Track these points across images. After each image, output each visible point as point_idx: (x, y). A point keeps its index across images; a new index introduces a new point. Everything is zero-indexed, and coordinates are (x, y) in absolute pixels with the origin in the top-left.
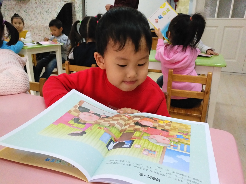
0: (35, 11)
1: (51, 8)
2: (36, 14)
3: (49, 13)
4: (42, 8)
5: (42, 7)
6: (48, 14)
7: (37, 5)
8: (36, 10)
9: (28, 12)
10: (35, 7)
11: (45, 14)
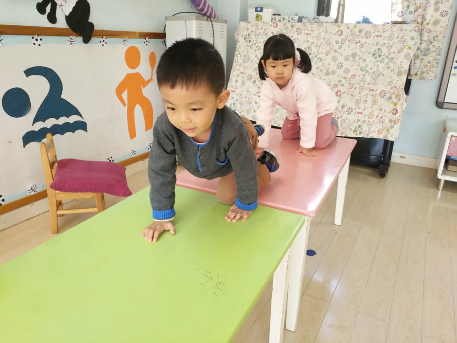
0: (336, 51)
1: (388, 47)
2: (341, 59)
3: (384, 58)
4: (359, 44)
5: (359, 42)
6: (380, 59)
7: (343, 37)
8: (339, 50)
9: (316, 54)
10: (337, 42)
11: (370, 59)
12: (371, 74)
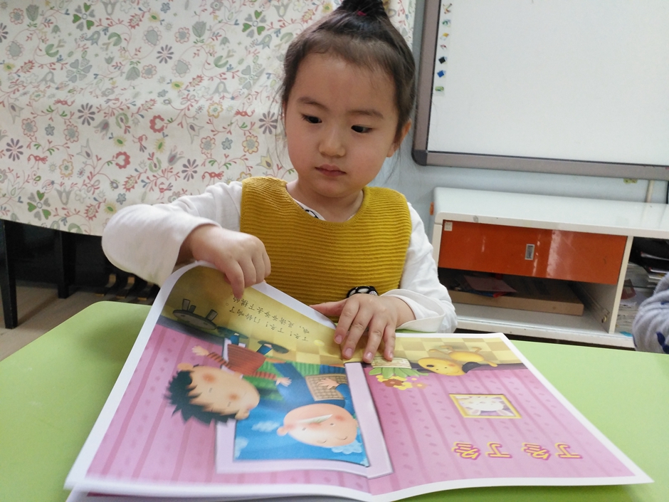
12: (239, 74)
